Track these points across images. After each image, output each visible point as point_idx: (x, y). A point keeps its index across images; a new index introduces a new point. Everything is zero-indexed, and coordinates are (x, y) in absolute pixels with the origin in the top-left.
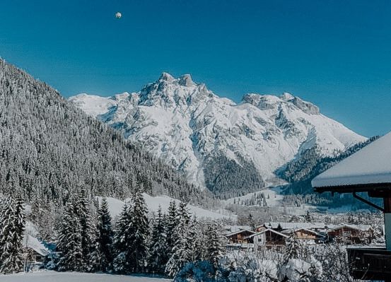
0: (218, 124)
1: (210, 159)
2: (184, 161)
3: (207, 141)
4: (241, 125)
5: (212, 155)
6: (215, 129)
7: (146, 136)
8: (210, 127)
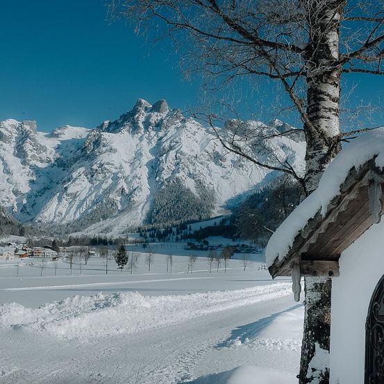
0: (182, 149)
1: (163, 187)
2: (135, 190)
3: (166, 168)
4: (211, 151)
5: (166, 183)
6: (178, 155)
7: (100, 164)
8: (172, 154)
